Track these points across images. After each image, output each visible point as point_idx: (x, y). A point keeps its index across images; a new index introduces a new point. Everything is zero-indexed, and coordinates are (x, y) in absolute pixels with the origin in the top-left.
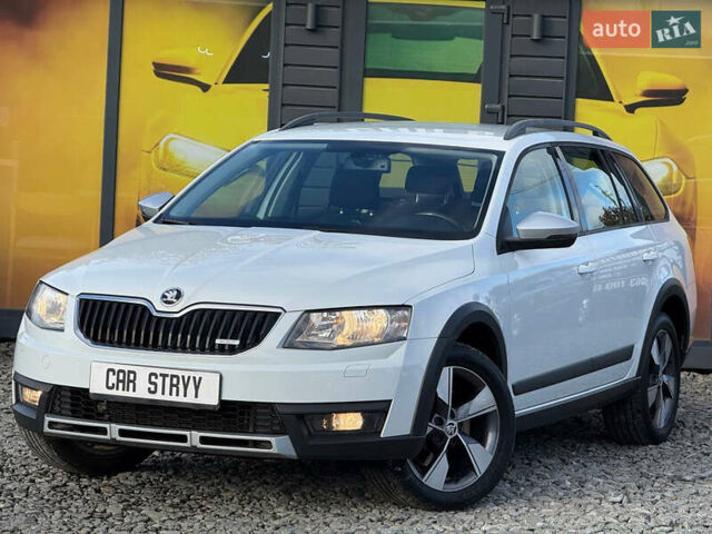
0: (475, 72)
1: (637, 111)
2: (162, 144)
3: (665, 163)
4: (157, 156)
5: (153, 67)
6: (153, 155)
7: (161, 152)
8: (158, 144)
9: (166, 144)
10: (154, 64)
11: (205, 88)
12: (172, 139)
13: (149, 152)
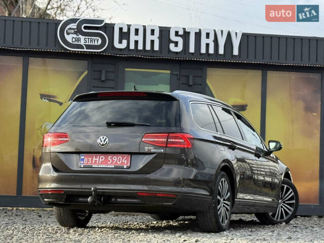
2: (43, 127)
4: (41, 131)
5: (40, 96)
6: (40, 130)
7: (43, 129)
8: (42, 127)
9: (45, 127)
10: (40, 94)
11: (61, 104)
12: (47, 124)
13: (38, 130)
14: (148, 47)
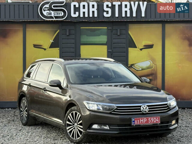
0: (105, 43)
1: (143, 50)
3: (150, 61)
10: (33, 45)
11: (45, 49)
14: (91, 15)
